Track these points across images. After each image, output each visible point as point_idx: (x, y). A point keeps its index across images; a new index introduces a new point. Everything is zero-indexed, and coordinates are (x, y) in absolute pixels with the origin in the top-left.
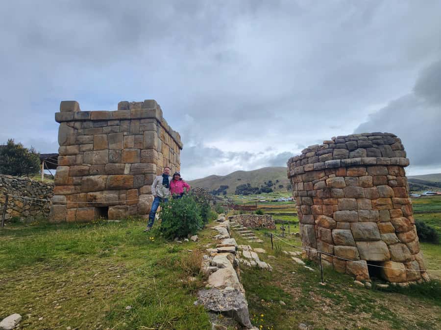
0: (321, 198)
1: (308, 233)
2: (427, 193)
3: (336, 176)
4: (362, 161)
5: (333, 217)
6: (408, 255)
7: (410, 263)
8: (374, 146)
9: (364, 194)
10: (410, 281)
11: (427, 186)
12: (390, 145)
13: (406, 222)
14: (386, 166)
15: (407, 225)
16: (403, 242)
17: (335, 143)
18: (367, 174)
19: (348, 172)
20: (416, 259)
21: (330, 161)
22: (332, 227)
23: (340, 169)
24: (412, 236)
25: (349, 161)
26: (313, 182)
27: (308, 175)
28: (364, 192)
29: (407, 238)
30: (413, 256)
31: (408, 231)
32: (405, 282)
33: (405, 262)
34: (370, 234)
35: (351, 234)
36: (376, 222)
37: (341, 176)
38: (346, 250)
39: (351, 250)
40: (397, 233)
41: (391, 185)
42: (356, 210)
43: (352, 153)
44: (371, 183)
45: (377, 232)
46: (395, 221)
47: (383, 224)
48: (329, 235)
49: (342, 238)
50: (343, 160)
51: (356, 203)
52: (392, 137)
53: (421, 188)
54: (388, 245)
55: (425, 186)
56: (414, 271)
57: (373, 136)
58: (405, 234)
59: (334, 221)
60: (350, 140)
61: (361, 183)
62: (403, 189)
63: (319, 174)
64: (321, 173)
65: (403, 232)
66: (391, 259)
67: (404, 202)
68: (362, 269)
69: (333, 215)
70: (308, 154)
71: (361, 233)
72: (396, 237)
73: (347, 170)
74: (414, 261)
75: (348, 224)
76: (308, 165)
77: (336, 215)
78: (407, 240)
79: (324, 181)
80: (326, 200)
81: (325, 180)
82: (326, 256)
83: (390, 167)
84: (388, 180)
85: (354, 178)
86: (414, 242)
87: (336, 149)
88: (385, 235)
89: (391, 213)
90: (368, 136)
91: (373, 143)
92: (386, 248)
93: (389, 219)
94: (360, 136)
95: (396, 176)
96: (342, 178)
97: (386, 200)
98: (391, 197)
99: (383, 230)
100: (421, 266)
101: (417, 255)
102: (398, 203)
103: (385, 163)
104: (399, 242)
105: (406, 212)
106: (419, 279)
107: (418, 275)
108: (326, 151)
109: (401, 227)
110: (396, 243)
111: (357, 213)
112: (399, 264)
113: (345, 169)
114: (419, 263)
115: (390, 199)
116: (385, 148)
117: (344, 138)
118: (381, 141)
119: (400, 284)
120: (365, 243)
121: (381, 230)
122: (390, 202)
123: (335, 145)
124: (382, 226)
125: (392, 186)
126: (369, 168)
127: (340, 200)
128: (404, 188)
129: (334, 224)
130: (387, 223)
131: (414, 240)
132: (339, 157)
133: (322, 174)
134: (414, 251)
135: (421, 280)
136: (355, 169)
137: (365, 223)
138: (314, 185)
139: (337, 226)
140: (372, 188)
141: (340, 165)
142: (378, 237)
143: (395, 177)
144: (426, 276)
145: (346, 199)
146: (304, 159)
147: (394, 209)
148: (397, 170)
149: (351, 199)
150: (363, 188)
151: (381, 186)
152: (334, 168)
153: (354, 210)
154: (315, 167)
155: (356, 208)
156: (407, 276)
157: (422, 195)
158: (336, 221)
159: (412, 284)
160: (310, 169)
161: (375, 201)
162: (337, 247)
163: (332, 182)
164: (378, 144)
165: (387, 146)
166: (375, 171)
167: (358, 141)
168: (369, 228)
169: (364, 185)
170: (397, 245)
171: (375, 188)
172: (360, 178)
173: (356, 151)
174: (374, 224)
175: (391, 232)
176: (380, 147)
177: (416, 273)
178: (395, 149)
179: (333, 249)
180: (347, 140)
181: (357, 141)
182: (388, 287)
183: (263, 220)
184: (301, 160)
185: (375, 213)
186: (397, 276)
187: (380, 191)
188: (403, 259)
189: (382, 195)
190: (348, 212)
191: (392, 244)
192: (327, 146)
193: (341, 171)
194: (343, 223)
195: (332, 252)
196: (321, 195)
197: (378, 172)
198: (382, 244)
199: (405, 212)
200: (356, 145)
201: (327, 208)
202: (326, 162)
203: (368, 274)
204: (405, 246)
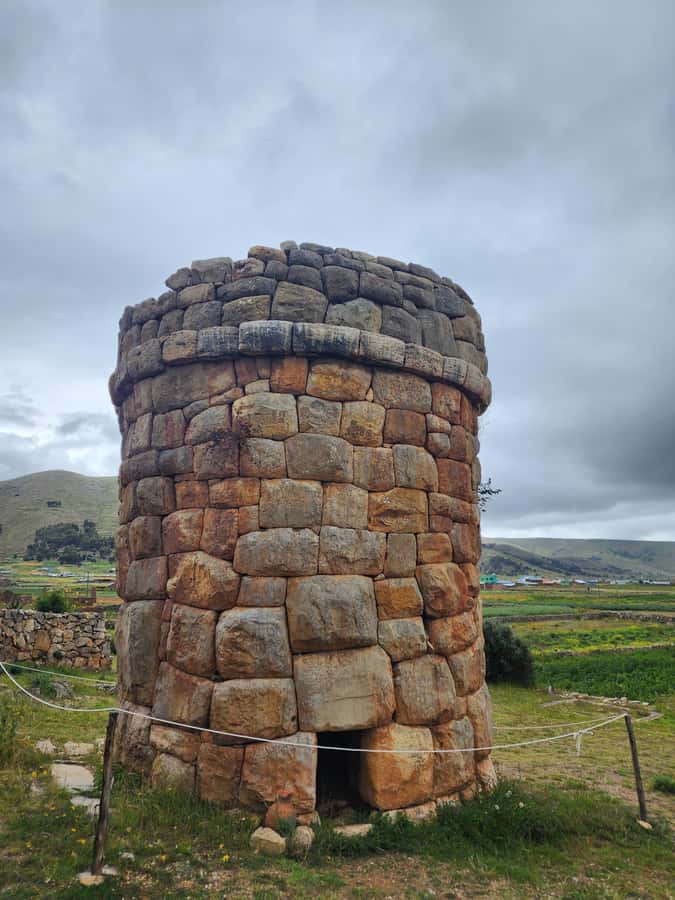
0: (205, 480)
1: (133, 637)
2: (527, 580)
3: (271, 390)
4: (361, 342)
5: (231, 561)
6: (448, 697)
7: (451, 725)
8: (407, 303)
9: (349, 467)
10: (442, 795)
11: (529, 566)
12: (452, 317)
13: (458, 579)
14: (431, 379)
15: (458, 592)
16: (442, 653)
17: (289, 264)
18: (370, 396)
19: (313, 378)
20: (468, 713)
21: (257, 325)
22: (223, 601)
23: (286, 362)
24: (467, 629)
25: (319, 331)
26: (187, 410)
27: (172, 380)
28: (354, 459)
29: (455, 636)
30: (462, 700)
31: (460, 613)
32: (427, 801)
33: (436, 724)
34: (343, 621)
35: (282, 623)
36: (373, 577)
37: (286, 392)
38: (252, 698)
39: (269, 692)
40: (427, 619)
41: (433, 450)
42: (316, 528)
43: (337, 310)
44: (377, 429)
45: (368, 613)
46: (426, 574)
47: (393, 583)
48: (204, 636)
49: (248, 644)
50: (300, 326)
51: (319, 500)
52: (461, 297)
53: (519, 570)
54: (394, 664)
55: (525, 564)
56: (458, 753)
57: (410, 272)
58: (449, 621)
59: (232, 575)
60: (337, 262)
61: (347, 424)
62: (464, 468)
63: (213, 377)
64: (222, 371)
65: (444, 615)
66: (394, 717)
67: (460, 513)
68: (296, 769)
69: (233, 547)
70: (189, 294)
71: (315, 617)
72: (423, 632)
73: (309, 371)
74: (461, 717)
75: (279, 582)
76: (179, 336)
77: (245, 546)
78: (451, 644)
79: (225, 407)
80: (219, 488)
81: (231, 405)
82: (173, 735)
83: (439, 387)
84: (429, 431)
85: (329, 405)
86: (470, 653)
87: (285, 283)
88: (391, 624)
89: (420, 542)
90: (395, 268)
91: (405, 297)
92: (388, 676)
93: (412, 564)
94: (372, 260)
95: (452, 424)
96: (290, 398)
97: (411, 499)
98: (428, 491)
99: (389, 604)
100: (480, 735)
101: (472, 698)
102: (444, 513)
103: (427, 368)
104: (428, 651)
105: (462, 548)
106: (467, 784)
107: (467, 767)
108: (250, 284)
109: (442, 594)
110: (419, 654)
111: (316, 538)
112: (417, 731)
113: (304, 367)
114: (475, 725)
115: (423, 495)
116: (436, 322)
117: (323, 251)
118: (429, 297)
119: (410, 812)
120: (323, 659)
121: (384, 607)
122: (423, 507)
123: (287, 268)
124: (388, 591)
125: (436, 454)
126: (380, 376)
127: (270, 485)
128: (467, 467)
129: (228, 588)
130: (403, 580)
131: (470, 644)
132: (291, 311)
133: (224, 379)
134: (467, 684)
135: (473, 786)
136: (335, 368)
137: (337, 578)
138: (188, 422)
139: (242, 596)
140: (378, 449)
141: (286, 340)
142: (369, 632)
143: (447, 425)
144: (489, 771)
145: (288, 482)
146: (169, 310)
147: (431, 531)
148: (456, 400)
149: (306, 484)
150: (350, 447)
151: (405, 447)
152: (268, 355)
153: (309, 527)
154: (201, 345)
155: (317, 520)
156: (436, 775)
157: (517, 584)
158: (242, 575)
159: (447, 807)
160: (184, 353)
161: (379, 498)
162: (222, 689)
163: (252, 412)
164: (421, 304)
165: (441, 317)
166: (394, 388)
167: (363, 274)
168: (345, 596)
169: (356, 436)
170: (420, 663)
171: (386, 451)
172: (347, 405)
173: (349, 303)
174: (365, 583)
175: (412, 613)
176: (425, 314)
177: (462, 763)
178: (461, 334)
179: (209, 697)
180: (330, 260)
181: (359, 271)
182: (370, 835)
183: (59, 632)
184: (159, 318)
185: (375, 539)
186: (405, 782)
187: (398, 460)
188: (430, 712)
189: (403, 480)
190: (287, 534)
191: (407, 659)
192: (258, 267)
193: (290, 372)
194: (263, 581)
195: (201, 713)
196: (205, 467)
197: (405, 396)
198: (375, 661)
199: (459, 547)
200: (355, 285)
201: (218, 521)
202: (244, 325)
203: (311, 791)
204: (444, 664)
